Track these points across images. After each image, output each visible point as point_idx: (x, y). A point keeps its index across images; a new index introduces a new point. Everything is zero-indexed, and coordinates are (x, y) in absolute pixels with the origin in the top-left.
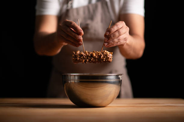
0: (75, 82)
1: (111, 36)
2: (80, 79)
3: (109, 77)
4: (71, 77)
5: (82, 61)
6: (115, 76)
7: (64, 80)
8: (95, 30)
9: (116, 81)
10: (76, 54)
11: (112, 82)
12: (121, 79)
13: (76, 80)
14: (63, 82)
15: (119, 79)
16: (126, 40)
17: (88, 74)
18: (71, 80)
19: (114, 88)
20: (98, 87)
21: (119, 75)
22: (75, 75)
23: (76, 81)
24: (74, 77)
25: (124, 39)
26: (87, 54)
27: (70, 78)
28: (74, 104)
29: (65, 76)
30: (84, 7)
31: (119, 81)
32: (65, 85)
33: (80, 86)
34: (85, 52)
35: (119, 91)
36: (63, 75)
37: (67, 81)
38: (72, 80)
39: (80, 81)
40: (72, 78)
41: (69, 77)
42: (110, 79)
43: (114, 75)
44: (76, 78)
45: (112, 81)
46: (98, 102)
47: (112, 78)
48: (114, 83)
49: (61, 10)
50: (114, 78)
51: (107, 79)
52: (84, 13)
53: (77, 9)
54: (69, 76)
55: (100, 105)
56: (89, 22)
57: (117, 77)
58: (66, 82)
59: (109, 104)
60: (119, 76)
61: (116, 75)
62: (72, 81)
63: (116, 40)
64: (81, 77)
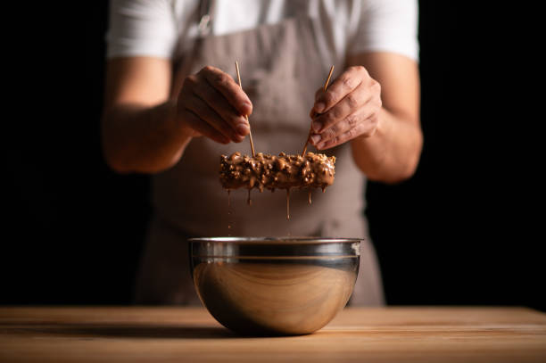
0: (225, 263)
1: (328, 116)
2: (241, 254)
3: (323, 249)
4: (215, 249)
5: (248, 182)
6: (342, 245)
7: (196, 255)
10: (229, 162)
12: (358, 253)
13: (230, 257)
15: (353, 252)
16: (373, 122)
18: (213, 257)
19: (339, 280)
20: (294, 277)
21: (353, 243)
22: (225, 244)
23: (228, 260)
24: (222, 244)
25: (368, 118)
26: (261, 163)
27: (212, 252)
29: (197, 245)
31: (354, 259)
32: (195, 271)
33: (239, 273)
34: (257, 156)
36: (190, 243)
37: (202, 260)
38: (217, 257)
39: (240, 260)
40: (217, 250)
41: (209, 250)
42: (327, 254)
43: (340, 243)
44: (230, 251)
45: (333, 259)
46: (292, 320)
47: (331, 250)
48: (338, 265)
50: (340, 251)
51: (321, 254)
53: (228, 38)
54: (209, 245)
55: (298, 329)
57: (347, 247)
58: (200, 262)
59: (323, 326)
60: (354, 246)
61: (345, 243)
62: (216, 260)
63: (343, 126)
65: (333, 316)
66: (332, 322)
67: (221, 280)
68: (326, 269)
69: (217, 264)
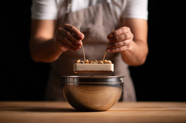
0: (74, 85)
2: (80, 82)
3: (110, 80)
6: (116, 78)
7: (63, 83)
8: (97, 34)
9: (117, 84)
11: (113, 84)
12: (122, 81)
13: (75, 83)
14: (62, 85)
15: (121, 81)
17: (88, 77)
18: (70, 83)
19: (116, 91)
20: (99, 90)
21: (121, 78)
22: (74, 78)
23: (75, 84)
24: (73, 80)
28: (74, 108)
29: (64, 78)
30: (84, 10)
31: (121, 84)
35: (121, 94)
36: (61, 78)
38: (71, 83)
39: (80, 84)
40: (71, 80)
41: (68, 80)
42: (111, 82)
44: (76, 80)
46: (98, 106)
48: (115, 86)
49: (59, 13)
50: (116, 81)
51: (108, 82)
52: (85, 16)
54: (68, 78)
55: (101, 109)
56: (90, 26)
57: (119, 79)
58: (65, 85)
61: (118, 78)
62: (71, 84)
64: (80, 80)
65: (114, 104)
66: (113, 107)
67: (73, 91)
68: (111, 87)
69: (71, 85)
